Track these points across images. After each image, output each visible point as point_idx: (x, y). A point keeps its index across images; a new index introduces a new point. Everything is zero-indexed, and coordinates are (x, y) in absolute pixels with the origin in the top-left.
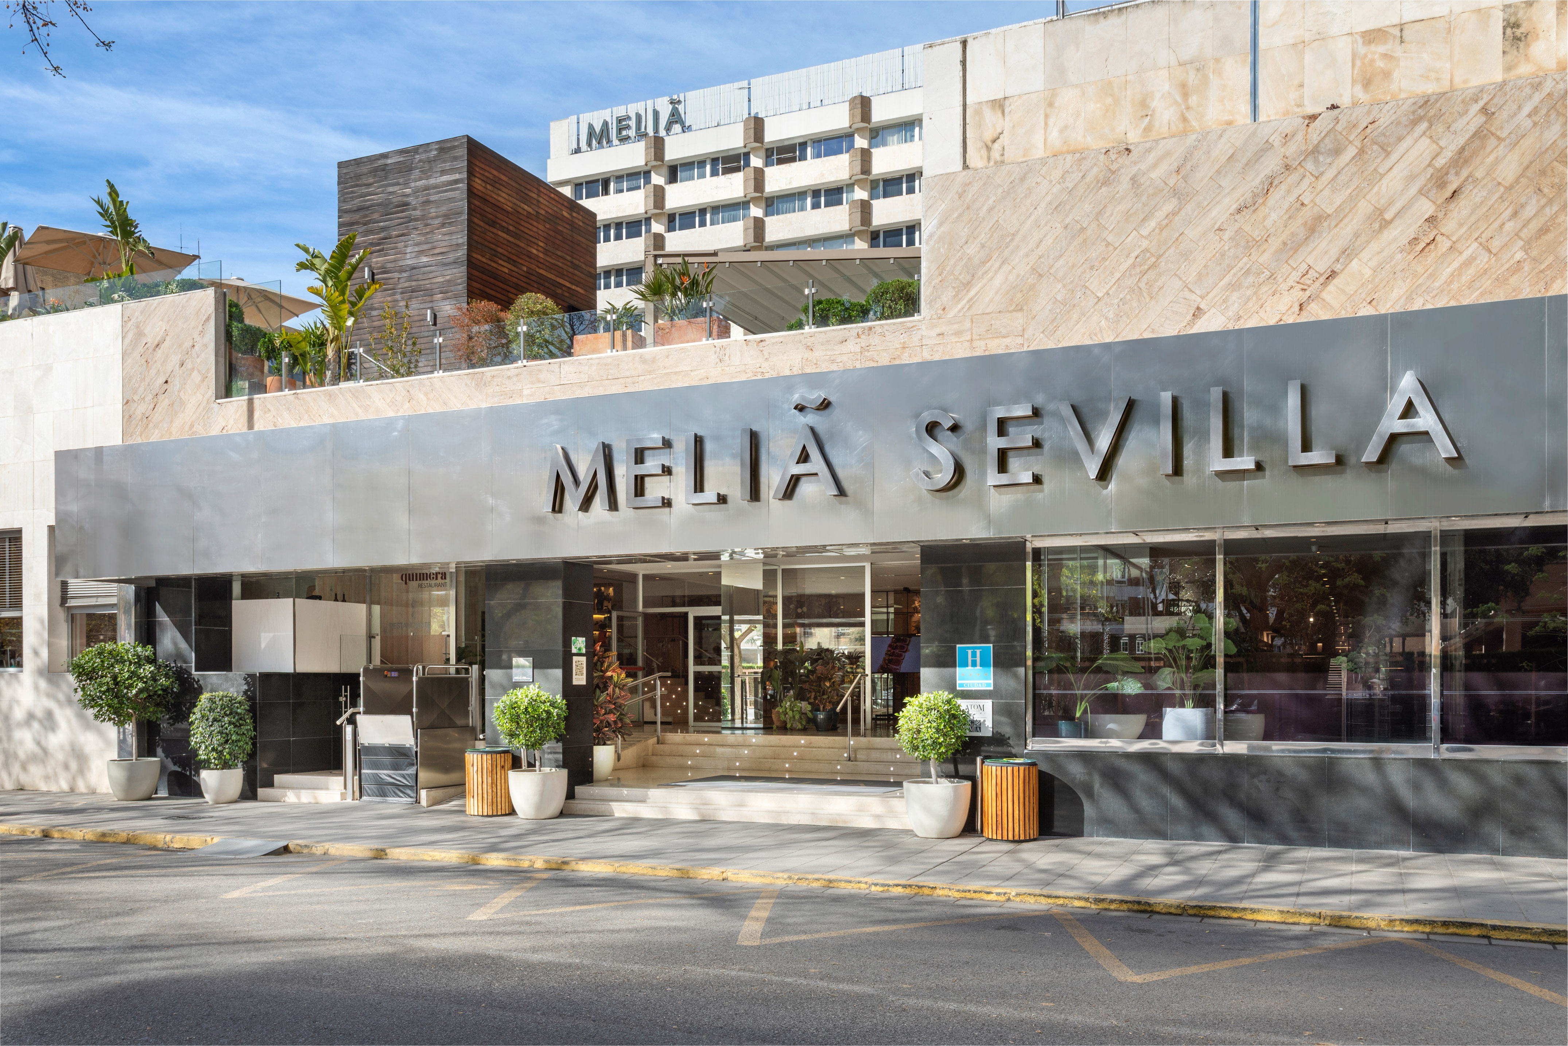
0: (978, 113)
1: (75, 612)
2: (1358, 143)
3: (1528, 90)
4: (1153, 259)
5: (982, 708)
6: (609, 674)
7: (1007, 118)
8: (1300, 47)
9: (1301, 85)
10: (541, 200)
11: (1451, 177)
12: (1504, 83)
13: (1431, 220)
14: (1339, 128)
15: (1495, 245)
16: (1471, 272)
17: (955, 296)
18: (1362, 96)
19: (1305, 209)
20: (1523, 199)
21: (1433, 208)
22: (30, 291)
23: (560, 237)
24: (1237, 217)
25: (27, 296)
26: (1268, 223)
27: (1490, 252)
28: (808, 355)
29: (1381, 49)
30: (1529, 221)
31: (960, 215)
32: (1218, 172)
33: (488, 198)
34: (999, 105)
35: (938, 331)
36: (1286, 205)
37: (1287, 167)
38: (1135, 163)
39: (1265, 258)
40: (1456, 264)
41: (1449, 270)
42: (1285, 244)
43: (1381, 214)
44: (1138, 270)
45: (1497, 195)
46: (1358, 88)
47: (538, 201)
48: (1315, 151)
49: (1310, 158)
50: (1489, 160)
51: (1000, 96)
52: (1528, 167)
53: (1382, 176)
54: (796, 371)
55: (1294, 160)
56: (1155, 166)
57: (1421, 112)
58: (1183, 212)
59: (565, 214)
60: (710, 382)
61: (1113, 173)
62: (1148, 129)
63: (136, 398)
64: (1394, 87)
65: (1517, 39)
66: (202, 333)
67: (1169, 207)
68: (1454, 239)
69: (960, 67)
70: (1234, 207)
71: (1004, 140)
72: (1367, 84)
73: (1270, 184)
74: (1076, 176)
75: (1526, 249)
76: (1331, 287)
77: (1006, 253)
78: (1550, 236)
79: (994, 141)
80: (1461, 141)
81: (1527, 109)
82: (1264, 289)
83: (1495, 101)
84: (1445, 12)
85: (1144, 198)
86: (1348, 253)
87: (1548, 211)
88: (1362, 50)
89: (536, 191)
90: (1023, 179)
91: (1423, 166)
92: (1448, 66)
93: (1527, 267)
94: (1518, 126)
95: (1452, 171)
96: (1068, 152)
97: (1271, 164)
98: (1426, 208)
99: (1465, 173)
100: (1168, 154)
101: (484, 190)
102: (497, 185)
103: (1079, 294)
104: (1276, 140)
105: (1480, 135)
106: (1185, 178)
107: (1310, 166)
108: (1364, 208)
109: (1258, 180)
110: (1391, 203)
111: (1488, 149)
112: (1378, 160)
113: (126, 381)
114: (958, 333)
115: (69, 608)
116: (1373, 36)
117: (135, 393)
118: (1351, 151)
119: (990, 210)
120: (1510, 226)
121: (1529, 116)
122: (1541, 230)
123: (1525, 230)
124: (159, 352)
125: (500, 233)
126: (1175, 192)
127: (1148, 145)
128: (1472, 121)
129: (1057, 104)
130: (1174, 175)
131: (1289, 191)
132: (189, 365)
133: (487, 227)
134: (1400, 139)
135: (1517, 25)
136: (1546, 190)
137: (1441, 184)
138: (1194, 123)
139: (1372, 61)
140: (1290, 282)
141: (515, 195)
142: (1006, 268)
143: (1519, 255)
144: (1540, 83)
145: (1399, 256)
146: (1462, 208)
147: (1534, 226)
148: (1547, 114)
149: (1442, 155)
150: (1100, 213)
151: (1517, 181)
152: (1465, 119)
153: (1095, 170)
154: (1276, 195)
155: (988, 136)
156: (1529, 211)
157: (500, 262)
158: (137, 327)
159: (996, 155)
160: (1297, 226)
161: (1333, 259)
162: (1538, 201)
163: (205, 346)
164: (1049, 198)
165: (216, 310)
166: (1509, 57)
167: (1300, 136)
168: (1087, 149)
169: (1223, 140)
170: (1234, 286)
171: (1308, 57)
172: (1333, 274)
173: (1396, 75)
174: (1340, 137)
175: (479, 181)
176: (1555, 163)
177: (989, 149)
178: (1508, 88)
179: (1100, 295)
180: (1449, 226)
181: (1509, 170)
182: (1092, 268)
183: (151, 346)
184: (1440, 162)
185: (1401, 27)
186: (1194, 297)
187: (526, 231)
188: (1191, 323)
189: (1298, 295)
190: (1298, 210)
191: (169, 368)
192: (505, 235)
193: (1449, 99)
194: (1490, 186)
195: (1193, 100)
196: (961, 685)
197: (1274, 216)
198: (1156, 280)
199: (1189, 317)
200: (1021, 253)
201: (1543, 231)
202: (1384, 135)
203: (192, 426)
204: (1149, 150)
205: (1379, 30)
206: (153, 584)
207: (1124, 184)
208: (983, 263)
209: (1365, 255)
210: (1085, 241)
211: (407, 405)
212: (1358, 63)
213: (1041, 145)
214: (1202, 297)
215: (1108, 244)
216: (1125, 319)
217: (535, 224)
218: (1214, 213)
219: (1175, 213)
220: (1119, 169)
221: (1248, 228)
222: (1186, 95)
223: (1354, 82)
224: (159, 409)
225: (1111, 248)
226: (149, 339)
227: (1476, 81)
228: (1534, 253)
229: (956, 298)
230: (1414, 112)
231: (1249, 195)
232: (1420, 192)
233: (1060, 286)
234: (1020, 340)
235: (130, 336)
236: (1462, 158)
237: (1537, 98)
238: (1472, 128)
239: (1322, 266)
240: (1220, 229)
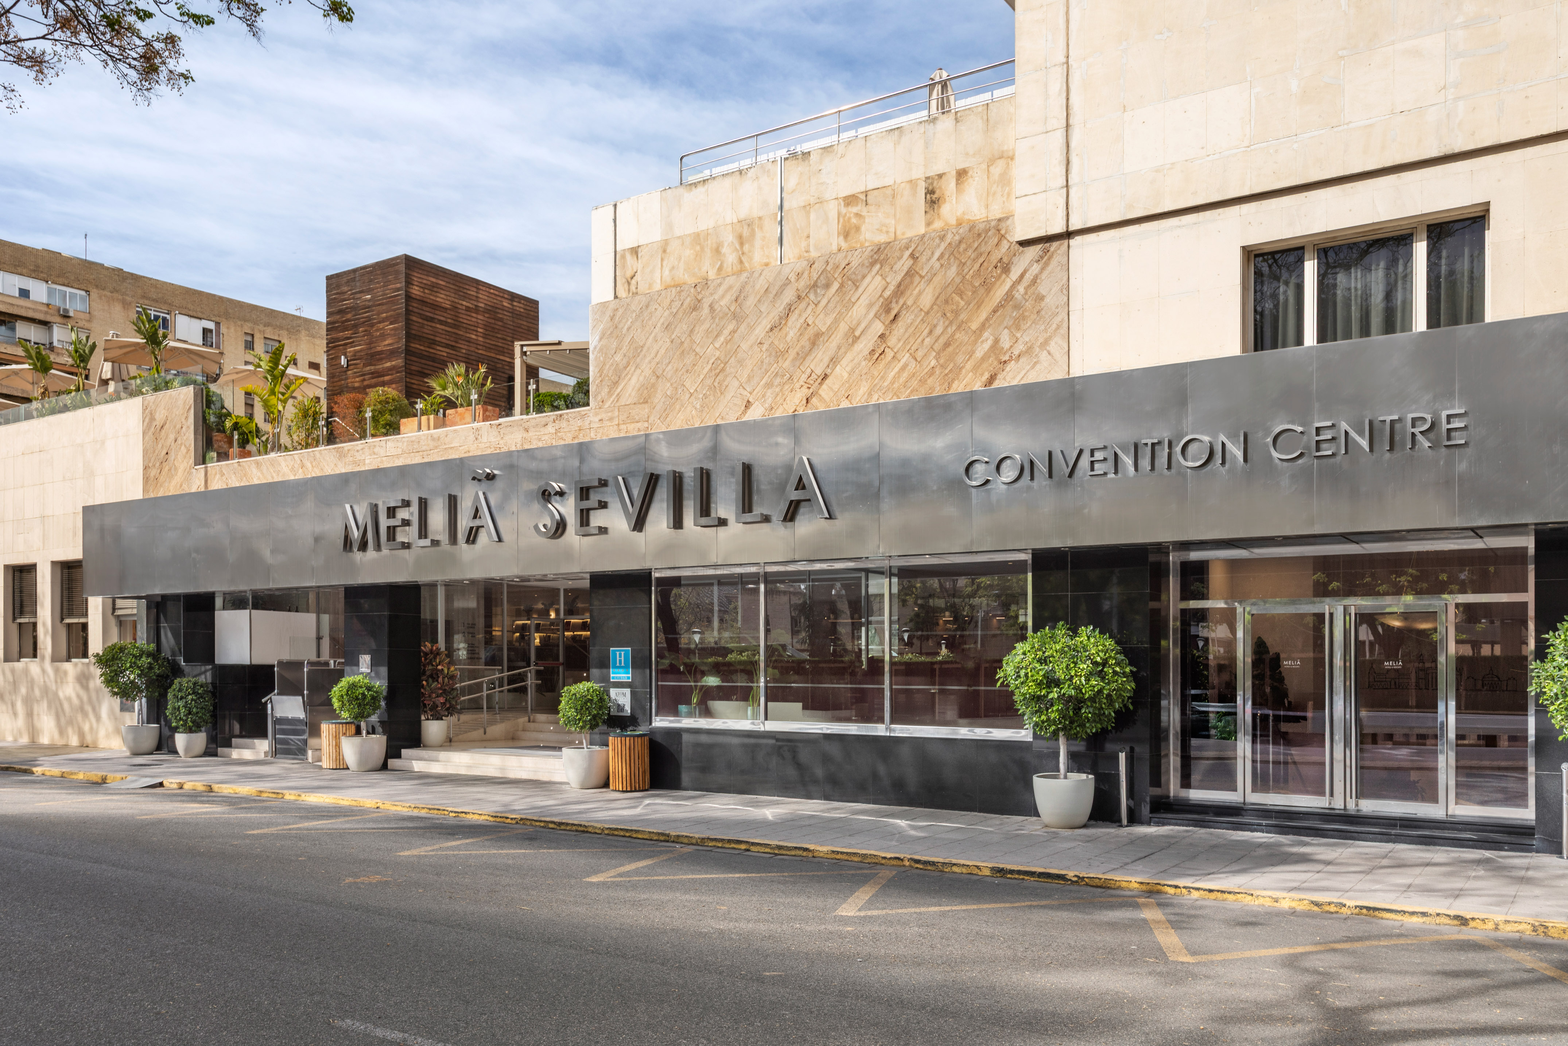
0: (623, 257)
1: (122, 619)
2: (839, 280)
3: (937, 241)
4: (722, 365)
5: (624, 695)
6: (440, 667)
7: (640, 261)
8: (808, 208)
9: (808, 237)
10: (481, 296)
11: (893, 305)
12: (924, 236)
13: (882, 336)
14: (829, 268)
15: (919, 355)
16: (905, 375)
17: (609, 392)
18: (844, 245)
19: (810, 328)
20: (935, 322)
21: (883, 327)
22: (123, 381)
23: (500, 323)
24: (770, 334)
25: (121, 384)
26: (789, 338)
27: (916, 360)
28: (525, 435)
29: (855, 210)
30: (939, 337)
31: (612, 333)
32: (759, 301)
33: (425, 300)
34: (635, 251)
35: (599, 417)
36: (798, 326)
37: (799, 297)
38: (712, 294)
39: (787, 363)
40: (896, 369)
41: (893, 374)
42: (798, 354)
43: (853, 332)
44: (713, 373)
45: (920, 318)
46: (841, 238)
47: (477, 297)
48: (815, 286)
49: (812, 291)
50: (916, 292)
51: (635, 245)
52: (938, 297)
53: (854, 304)
54: (519, 448)
55: (803, 292)
56: (723, 296)
57: (876, 257)
58: (739, 331)
59: (505, 304)
60: (471, 454)
61: (699, 301)
62: (720, 269)
63: (150, 465)
64: (862, 238)
65: (933, 202)
66: (186, 418)
67: (731, 327)
68: (895, 350)
69: (613, 224)
70: (769, 326)
71: (638, 277)
72: (846, 235)
73: (789, 310)
74: (677, 304)
75: (937, 358)
76: (824, 386)
77: (638, 360)
78: (950, 349)
79: (632, 278)
80: (899, 278)
81: (937, 254)
82: (786, 387)
83: (919, 248)
84: (891, 183)
85: (717, 320)
86: (834, 361)
87: (950, 331)
88: (844, 210)
89: (475, 290)
90: (647, 306)
91: (877, 296)
92: (893, 222)
93: (938, 371)
94: (932, 267)
95: (894, 301)
96: (674, 286)
97: (789, 295)
98: (879, 327)
99: (901, 302)
100: (730, 288)
101: (422, 294)
102: (435, 289)
103: (680, 391)
104: (793, 277)
105: (910, 274)
106: (740, 306)
107: (812, 296)
108: (843, 327)
109: (782, 307)
110: (858, 324)
111: (915, 284)
112: (852, 292)
113: (145, 452)
114: (611, 419)
115: (118, 616)
116: (850, 200)
117: (150, 461)
118: (836, 286)
119: (629, 329)
120: (928, 340)
121: (938, 259)
122: (945, 344)
123: (937, 344)
124: (163, 431)
125: (438, 326)
126: (735, 316)
127: (719, 281)
128: (905, 263)
129: (668, 251)
130: (734, 303)
131: (800, 315)
132: (179, 442)
133: (426, 322)
134: (864, 277)
135: (932, 192)
136: (948, 315)
137: (888, 310)
138: (747, 265)
139: (850, 218)
140: (802, 383)
141: (453, 295)
142: (638, 371)
143: (933, 363)
144: (944, 235)
145: (864, 363)
146: (900, 328)
147: (942, 340)
148: (949, 259)
149: (888, 289)
150: (692, 331)
151: (932, 308)
152: (902, 262)
153: (689, 299)
154: (793, 318)
155: (629, 274)
156: (939, 330)
157: (438, 348)
158: (151, 414)
159: (633, 288)
160: (805, 342)
161: (826, 365)
162: (944, 323)
163: (188, 427)
164: (662, 320)
165: (195, 401)
166: (928, 216)
167: (806, 275)
168: (685, 284)
169: (762, 277)
170: (769, 385)
171: (813, 216)
172: (825, 377)
173: (863, 228)
174: (829, 275)
175: (416, 288)
176: (954, 295)
177: (629, 284)
178: (926, 239)
179: (692, 391)
180: (892, 341)
181: (927, 300)
182: (687, 371)
183: (158, 427)
184: (887, 293)
185: (866, 193)
186: (745, 393)
187: (465, 321)
188: (744, 412)
189: (805, 392)
190: (806, 329)
191: (168, 444)
192: (443, 327)
193: (892, 248)
194: (916, 311)
195: (746, 247)
196: (613, 678)
197: (791, 334)
198: (724, 381)
199: (743, 408)
200: (647, 361)
201: (947, 345)
202: (854, 273)
203: (181, 486)
204: (720, 285)
205: (853, 195)
206: (159, 599)
207: (706, 310)
208: (625, 368)
209: (844, 362)
210: (683, 352)
211: (301, 470)
212: (841, 220)
213: (659, 281)
214: (751, 393)
215: (697, 354)
216: (706, 409)
217: (474, 315)
218: (757, 332)
219: (734, 331)
220: (702, 299)
221: (776, 343)
222: (742, 244)
223: (839, 234)
224: (163, 473)
225: (698, 357)
226: (158, 423)
227: (909, 234)
228: (942, 361)
229: (610, 394)
230: (872, 257)
231: (777, 318)
232: (875, 316)
233: (669, 385)
234: (646, 425)
235: (147, 420)
236: (900, 290)
237: (943, 246)
238: (905, 269)
239: (819, 371)
240: (760, 343)
